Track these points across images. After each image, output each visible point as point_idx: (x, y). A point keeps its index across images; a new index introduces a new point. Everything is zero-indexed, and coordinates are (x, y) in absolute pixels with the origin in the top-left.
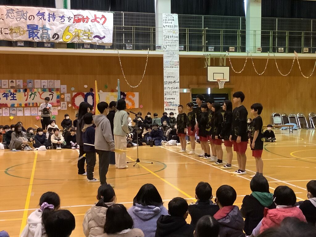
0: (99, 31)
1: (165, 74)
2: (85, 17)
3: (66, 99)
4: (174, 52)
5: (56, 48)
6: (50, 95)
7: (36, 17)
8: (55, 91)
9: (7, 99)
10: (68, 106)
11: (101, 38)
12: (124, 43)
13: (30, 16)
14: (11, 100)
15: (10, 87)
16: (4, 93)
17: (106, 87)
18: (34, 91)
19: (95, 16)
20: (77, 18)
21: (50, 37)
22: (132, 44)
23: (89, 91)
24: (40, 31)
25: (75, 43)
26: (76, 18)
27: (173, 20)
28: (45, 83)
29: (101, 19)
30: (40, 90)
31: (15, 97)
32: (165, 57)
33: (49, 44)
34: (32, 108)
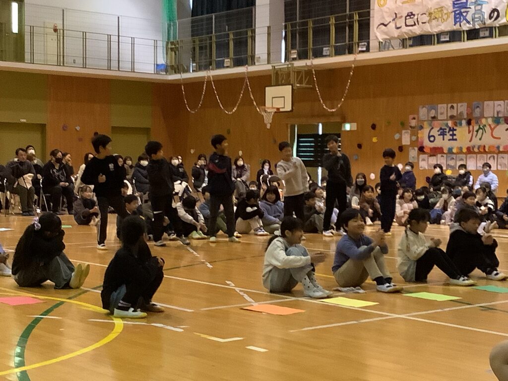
5: (496, 37)
6: (507, 130)
9: (443, 140)
14: (449, 140)
15: (449, 117)
18: (481, 123)
21: (485, 17)
24: (470, 8)
28: (500, 106)
31: (455, 135)
33: (487, 30)
34: (478, 155)
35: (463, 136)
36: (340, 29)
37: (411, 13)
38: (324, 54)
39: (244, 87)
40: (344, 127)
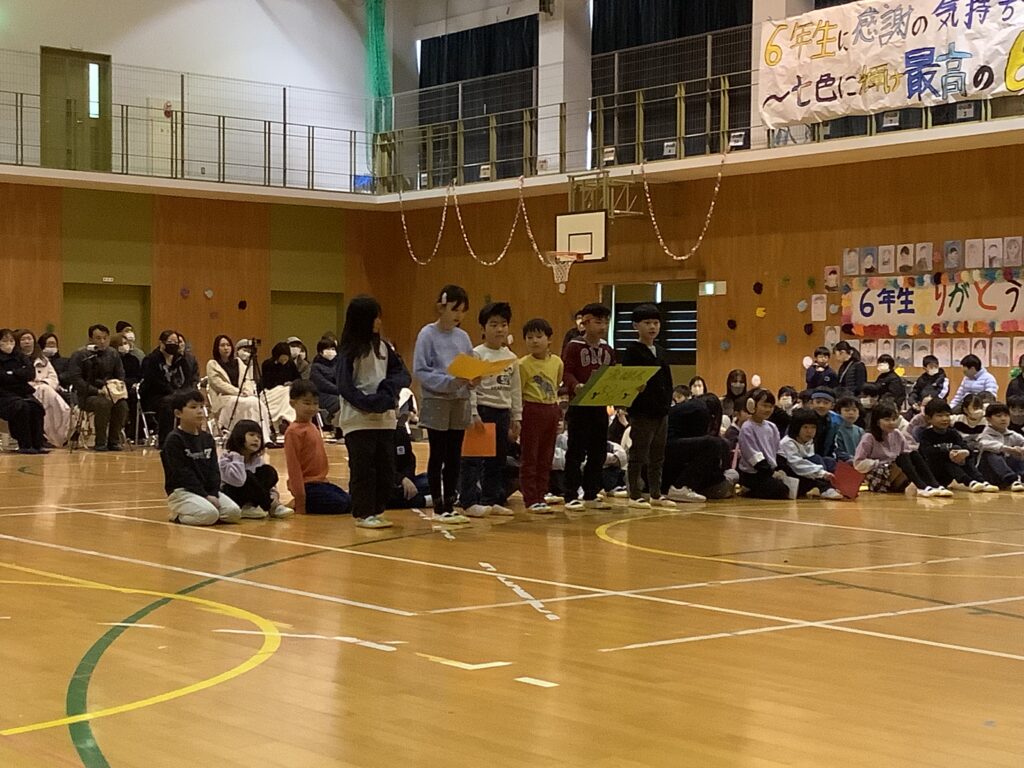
5: (986, 119)
6: (1008, 292)
7: (931, 19)
9: (889, 311)
13: (917, 20)
14: (900, 312)
15: (900, 268)
16: (884, 291)
18: (961, 280)
21: (967, 83)
24: (939, 66)
28: (996, 249)
30: (978, 276)
31: (911, 302)
33: (970, 107)
34: (955, 340)
35: (926, 303)
36: (694, 109)
37: (828, 75)
38: (666, 153)
39: (517, 216)
40: (704, 289)
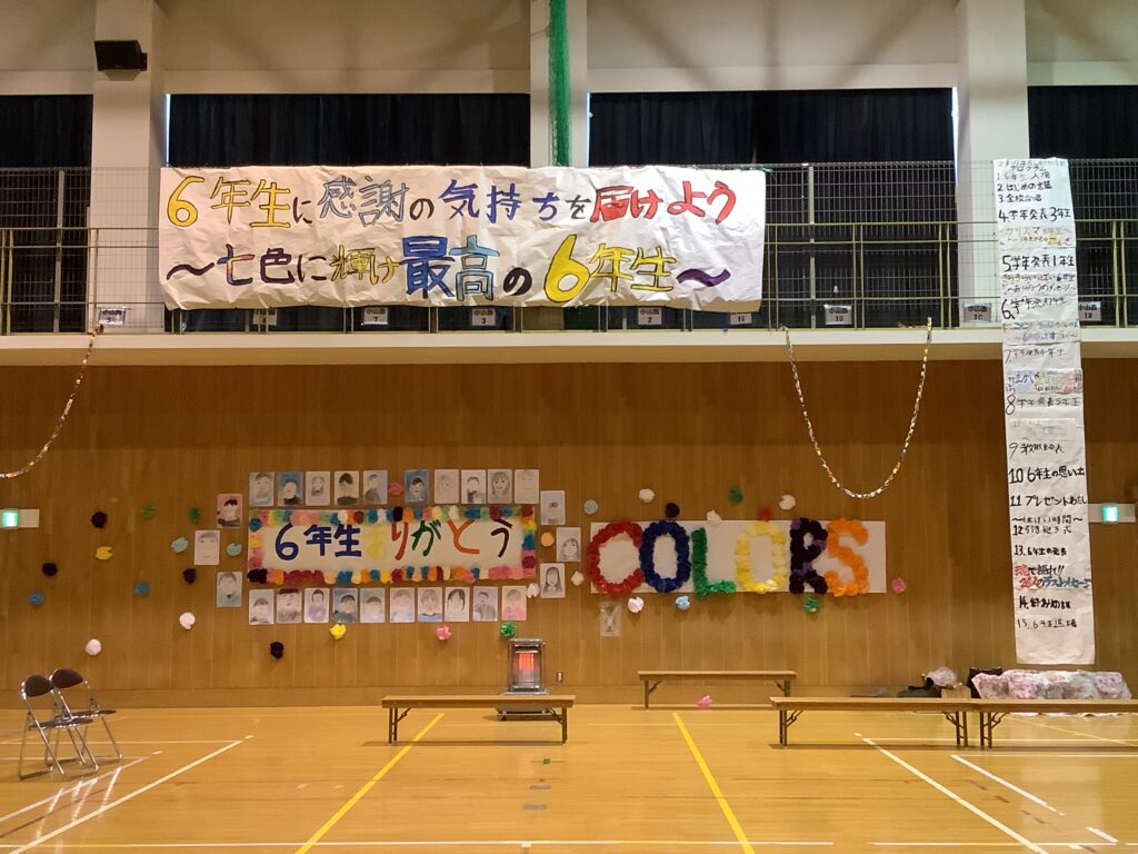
0: (700, 251)
1: (1012, 436)
2: (640, 196)
3: (563, 551)
4: (1056, 330)
5: (518, 330)
6: (494, 533)
7: (439, 204)
8: (518, 515)
9: (322, 553)
10: (569, 583)
11: (709, 282)
12: (813, 297)
13: (417, 202)
14: (338, 554)
15: (339, 499)
16: (314, 528)
17: (736, 497)
18: (429, 516)
19: (687, 185)
20: (609, 200)
21: (495, 284)
22: (849, 303)
23: (661, 515)
24: (453, 260)
25: (599, 304)
26: (604, 202)
27: (1048, 186)
28: (477, 482)
29: (710, 200)
30: (454, 513)
31: (356, 543)
32: (1012, 354)
33: (492, 313)
34: (421, 590)
35: (378, 545)
37: (281, 250)
